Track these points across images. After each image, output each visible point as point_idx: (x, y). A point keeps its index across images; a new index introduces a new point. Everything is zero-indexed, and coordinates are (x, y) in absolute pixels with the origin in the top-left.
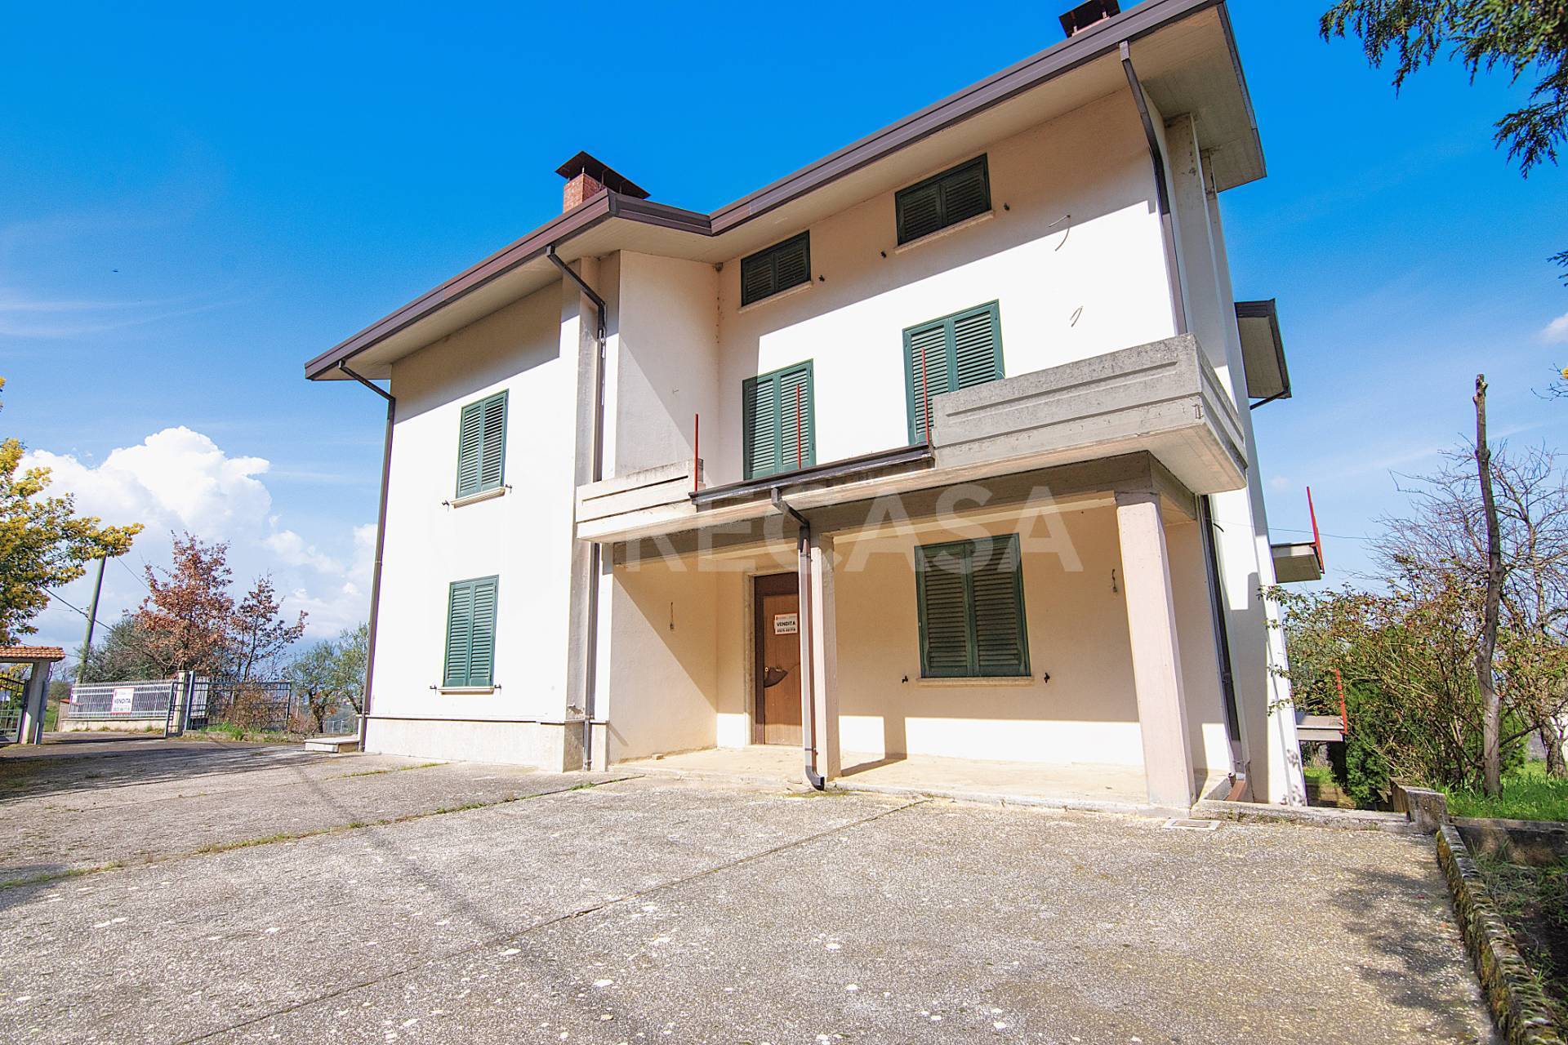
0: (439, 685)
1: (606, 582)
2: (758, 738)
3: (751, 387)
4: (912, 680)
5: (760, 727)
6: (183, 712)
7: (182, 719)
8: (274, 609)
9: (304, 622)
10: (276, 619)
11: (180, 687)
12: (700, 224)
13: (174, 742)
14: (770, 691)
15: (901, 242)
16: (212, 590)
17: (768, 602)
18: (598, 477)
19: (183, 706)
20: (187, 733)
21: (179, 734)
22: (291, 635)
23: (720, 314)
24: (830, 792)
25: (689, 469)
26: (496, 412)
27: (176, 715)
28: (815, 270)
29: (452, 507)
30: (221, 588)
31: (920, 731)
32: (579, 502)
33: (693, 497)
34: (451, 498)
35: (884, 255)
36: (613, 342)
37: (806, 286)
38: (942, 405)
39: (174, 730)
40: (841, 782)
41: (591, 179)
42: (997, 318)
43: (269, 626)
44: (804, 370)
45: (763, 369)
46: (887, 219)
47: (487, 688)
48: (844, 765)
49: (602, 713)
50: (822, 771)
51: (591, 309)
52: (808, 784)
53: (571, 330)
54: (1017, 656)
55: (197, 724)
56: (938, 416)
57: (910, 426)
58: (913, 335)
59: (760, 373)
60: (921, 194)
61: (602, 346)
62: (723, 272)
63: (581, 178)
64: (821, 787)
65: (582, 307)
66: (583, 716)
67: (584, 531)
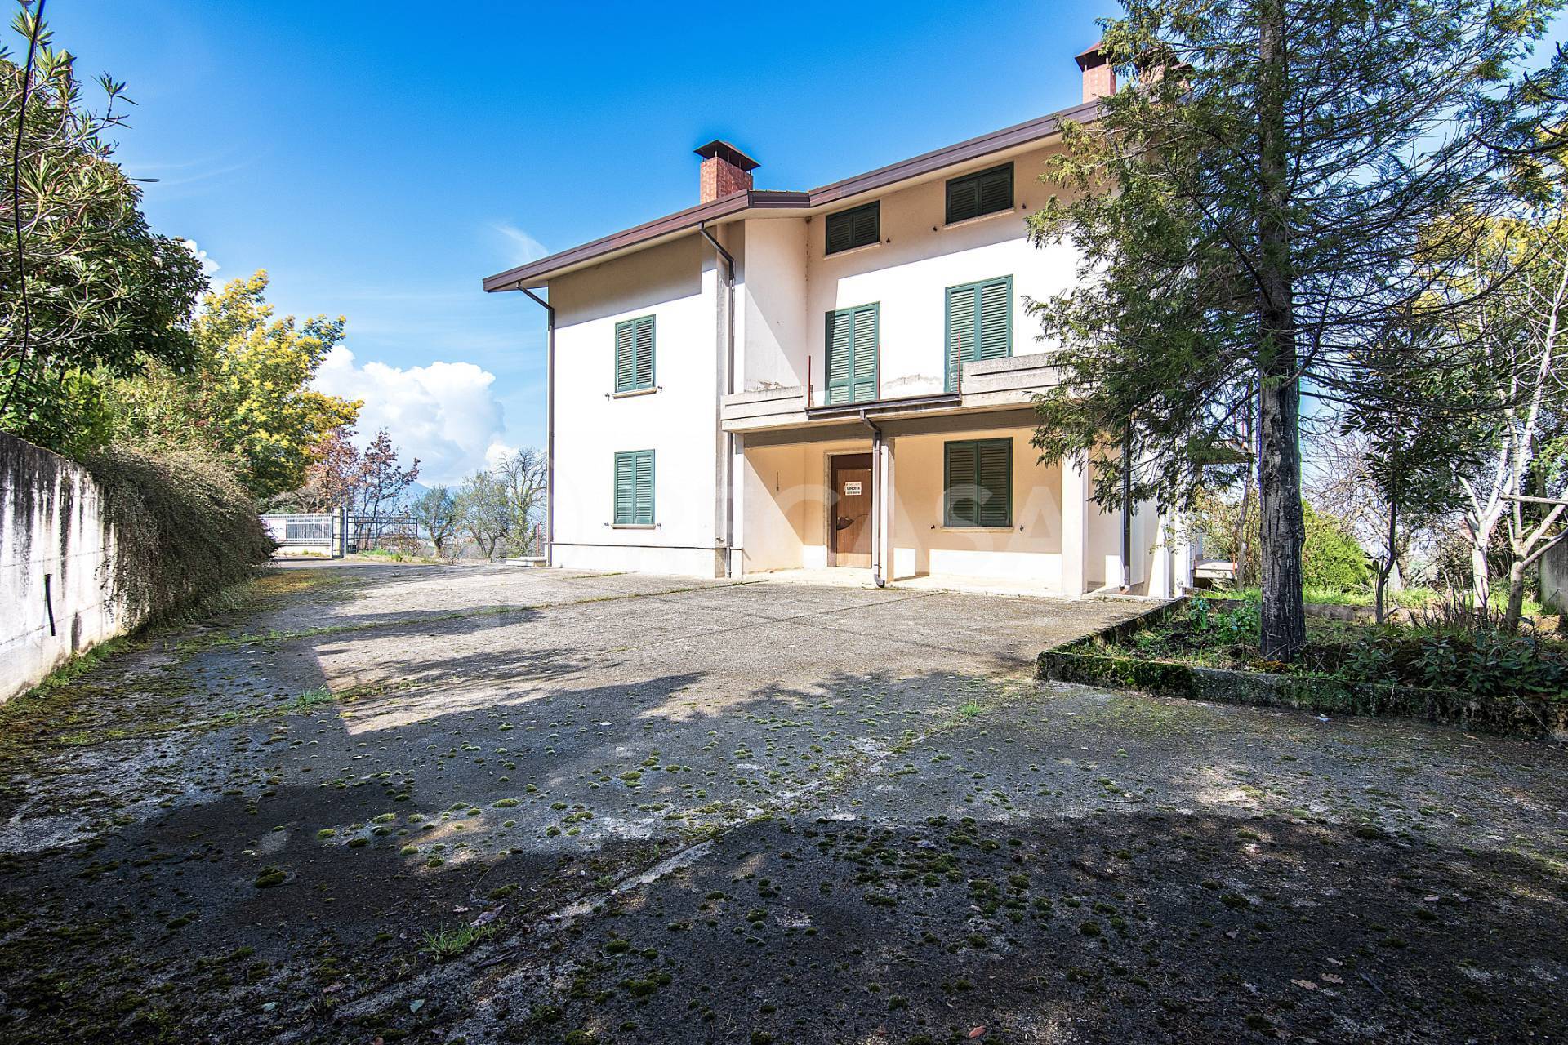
0: (611, 522)
1: (739, 459)
2: (832, 563)
3: (831, 317)
4: (937, 528)
5: (834, 554)
6: (342, 539)
7: (342, 545)
8: (393, 457)
9: (418, 467)
10: (394, 464)
11: (338, 520)
12: (803, 199)
13: (337, 563)
14: (841, 532)
15: (948, 221)
16: (343, 440)
17: (841, 473)
18: (731, 392)
19: (342, 535)
20: (348, 556)
21: (341, 556)
22: (408, 479)
23: (808, 258)
24: (888, 589)
25: (804, 391)
26: (646, 329)
27: (337, 542)
28: (884, 232)
29: (611, 398)
30: (350, 439)
31: (940, 559)
32: (722, 406)
33: (807, 411)
34: (612, 391)
35: (935, 229)
36: (740, 289)
37: (876, 245)
38: (969, 369)
39: (337, 553)
40: (896, 584)
41: (722, 161)
42: (1011, 287)
43: (391, 471)
44: (873, 308)
45: (840, 305)
46: (938, 204)
47: (652, 526)
48: (896, 577)
49: (737, 542)
50: (884, 577)
51: (723, 263)
52: (874, 585)
53: (710, 278)
54: (1005, 515)
55: (353, 549)
56: (966, 375)
57: (946, 359)
58: (952, 293)
59: (837, 309)
60: (964, 186)
61: (732, 292)
62: (812, 223)
63: (715, 160)
64: (882, 587)
65: (718, 263)
66: (725, 545)
67: (727, 426)
